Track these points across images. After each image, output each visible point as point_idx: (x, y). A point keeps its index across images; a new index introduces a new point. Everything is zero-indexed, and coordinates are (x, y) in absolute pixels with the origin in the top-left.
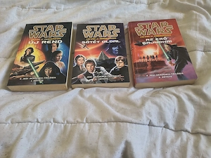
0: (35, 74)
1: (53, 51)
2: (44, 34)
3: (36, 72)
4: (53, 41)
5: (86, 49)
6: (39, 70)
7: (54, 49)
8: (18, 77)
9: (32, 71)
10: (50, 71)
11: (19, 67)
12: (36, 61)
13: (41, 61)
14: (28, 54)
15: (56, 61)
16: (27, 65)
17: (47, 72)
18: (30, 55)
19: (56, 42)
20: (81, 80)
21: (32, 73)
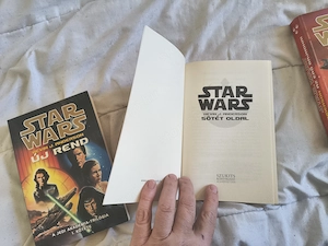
0: (72, 219)
1: (81, 165)
2: (49, 134)
3: (71, 214)
4: (72, 145)
6: (75, 209)
7: (81, 160)
8: (47, 233)
9: (65, 214)
10: (94, 205)
11: (39, 214)
12: (62, 195)
13: (70, 191)
14: (41, 184)
15: (94, 182)
16: (51, 206)
17: (89, 209)
18: (46, 186)
19: (78, 145)
21: (67, 219)
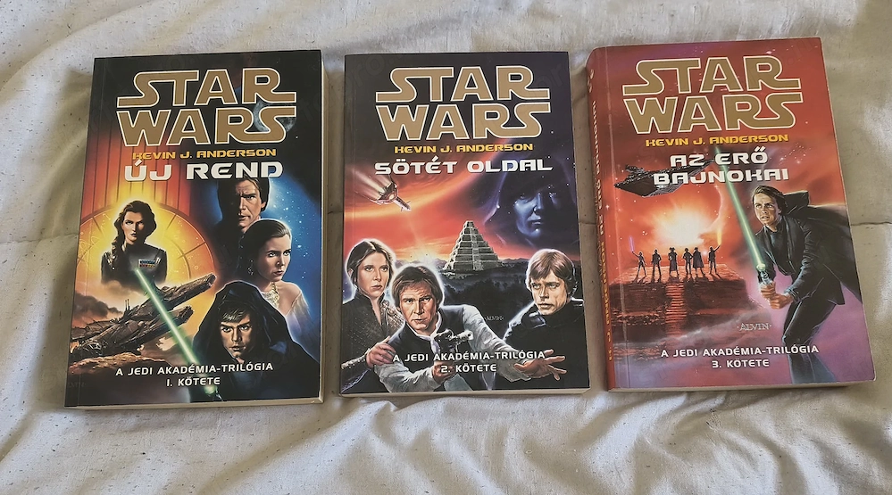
0: (177, 349)
1: (245, 224)
2: (190, 125)
3: (180, 337)
4: (240, 167)
5: (394, 208)
6: (193, 326)
7: (250, 212)
8: (105, 361)
9: (164, 330)
10: (246, 333)
11: (101, 309)
12: (175, 279)
13: (197, 279)
16: (137, 300)
19: (253, 173)
20: (383, 373)
21: (165, 344)
